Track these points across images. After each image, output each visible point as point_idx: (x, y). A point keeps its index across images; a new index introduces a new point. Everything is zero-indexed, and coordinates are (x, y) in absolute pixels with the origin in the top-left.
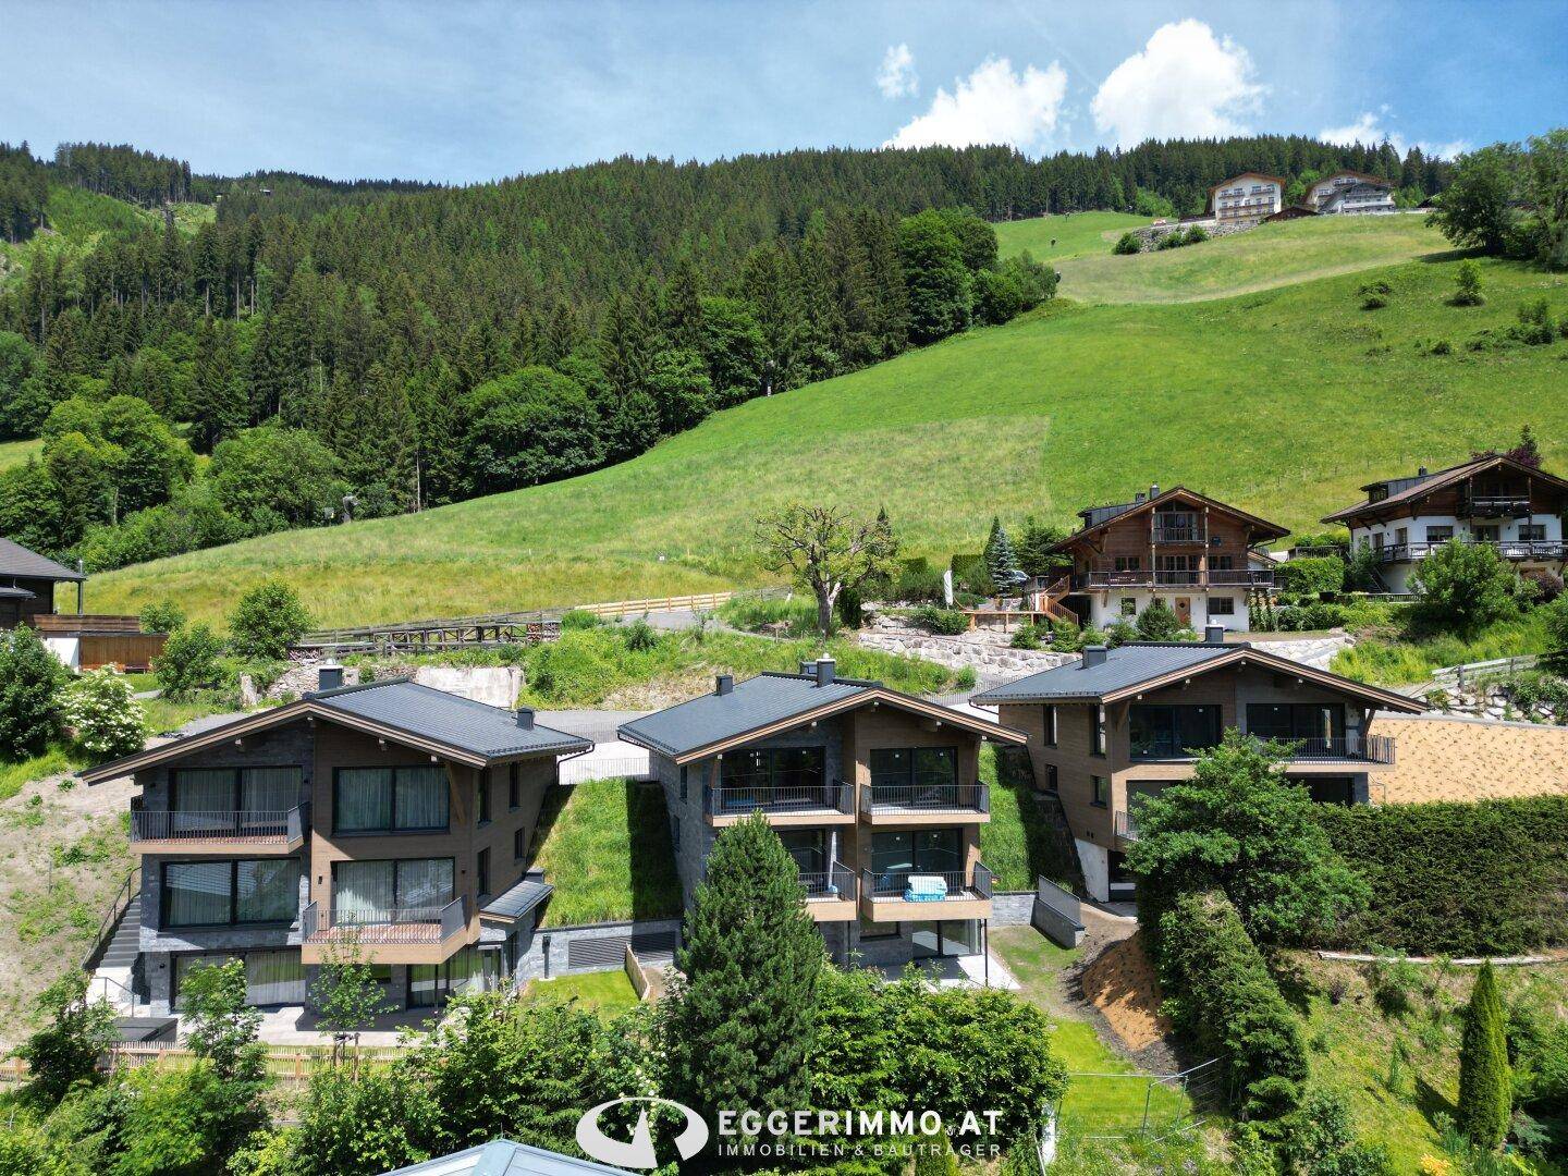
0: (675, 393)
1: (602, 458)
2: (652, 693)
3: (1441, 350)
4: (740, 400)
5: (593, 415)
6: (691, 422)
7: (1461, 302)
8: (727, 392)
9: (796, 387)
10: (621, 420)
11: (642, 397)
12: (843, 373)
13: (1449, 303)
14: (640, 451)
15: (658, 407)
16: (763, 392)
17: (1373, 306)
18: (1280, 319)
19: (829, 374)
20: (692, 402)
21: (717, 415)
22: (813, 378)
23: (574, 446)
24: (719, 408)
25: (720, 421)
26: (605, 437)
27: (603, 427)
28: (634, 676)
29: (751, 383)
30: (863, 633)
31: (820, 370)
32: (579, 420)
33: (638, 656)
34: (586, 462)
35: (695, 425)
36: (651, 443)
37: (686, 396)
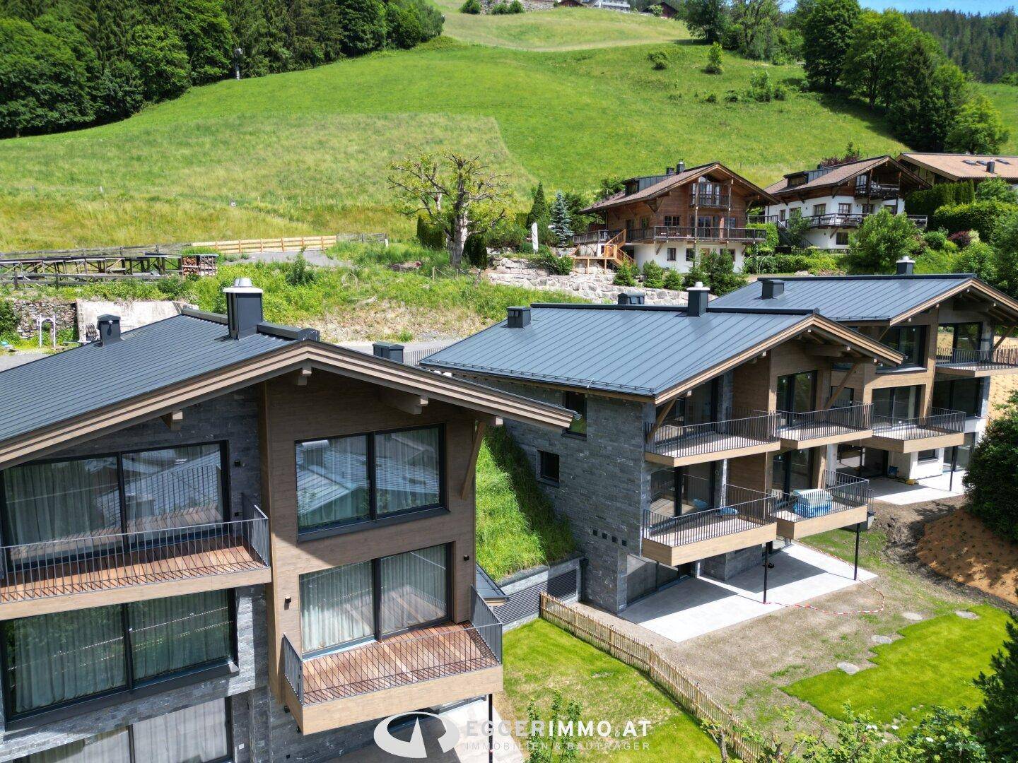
0: (158, 65)
1: (91, 117)
2: (330, 326)
3: (711, 100)
4: (214, 79)
5: (82, 74)
6: (173, 93)
7: (710, 71)
8: (202, 70)
9: (259, 75)
10: (108, 83)
11: (125, 65)
12: (294, 69)
13: (703, 71)
14: (127, 115)
15: (142, 76)
16: (231, 75)
17: (659, 67)
18: (605, 70)
19: (284, 68)
20: (173, 74)
21: (193, 89)
22: (272, 70)
23: (66, 101)
24: (194, 84)
25: (197, 95)
26: (94, 98)
27: (89, 87)
28: (307, 310)
29: (223, 66)
30: (490, 273)
31: (278, 65)
32: (69, 77)
33: (303, 290)
34: (79, 118)
35: (177, 96)
36: (137, 108)
37: (169, 69)
